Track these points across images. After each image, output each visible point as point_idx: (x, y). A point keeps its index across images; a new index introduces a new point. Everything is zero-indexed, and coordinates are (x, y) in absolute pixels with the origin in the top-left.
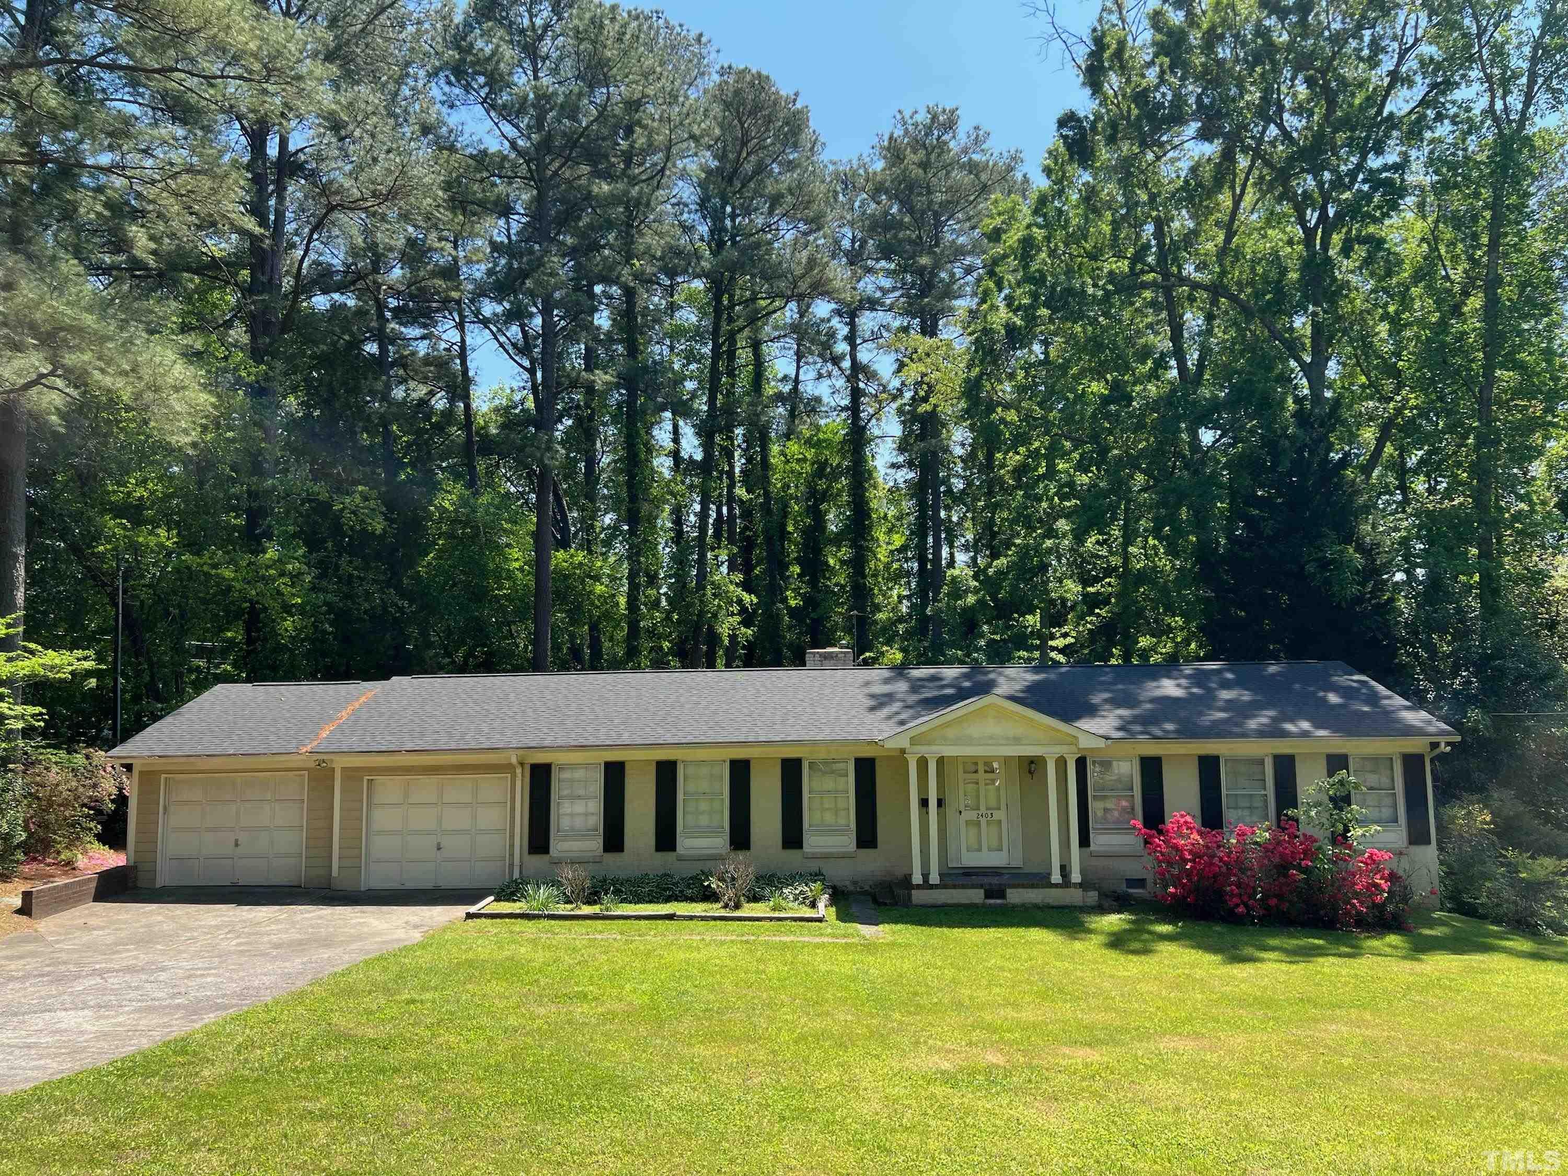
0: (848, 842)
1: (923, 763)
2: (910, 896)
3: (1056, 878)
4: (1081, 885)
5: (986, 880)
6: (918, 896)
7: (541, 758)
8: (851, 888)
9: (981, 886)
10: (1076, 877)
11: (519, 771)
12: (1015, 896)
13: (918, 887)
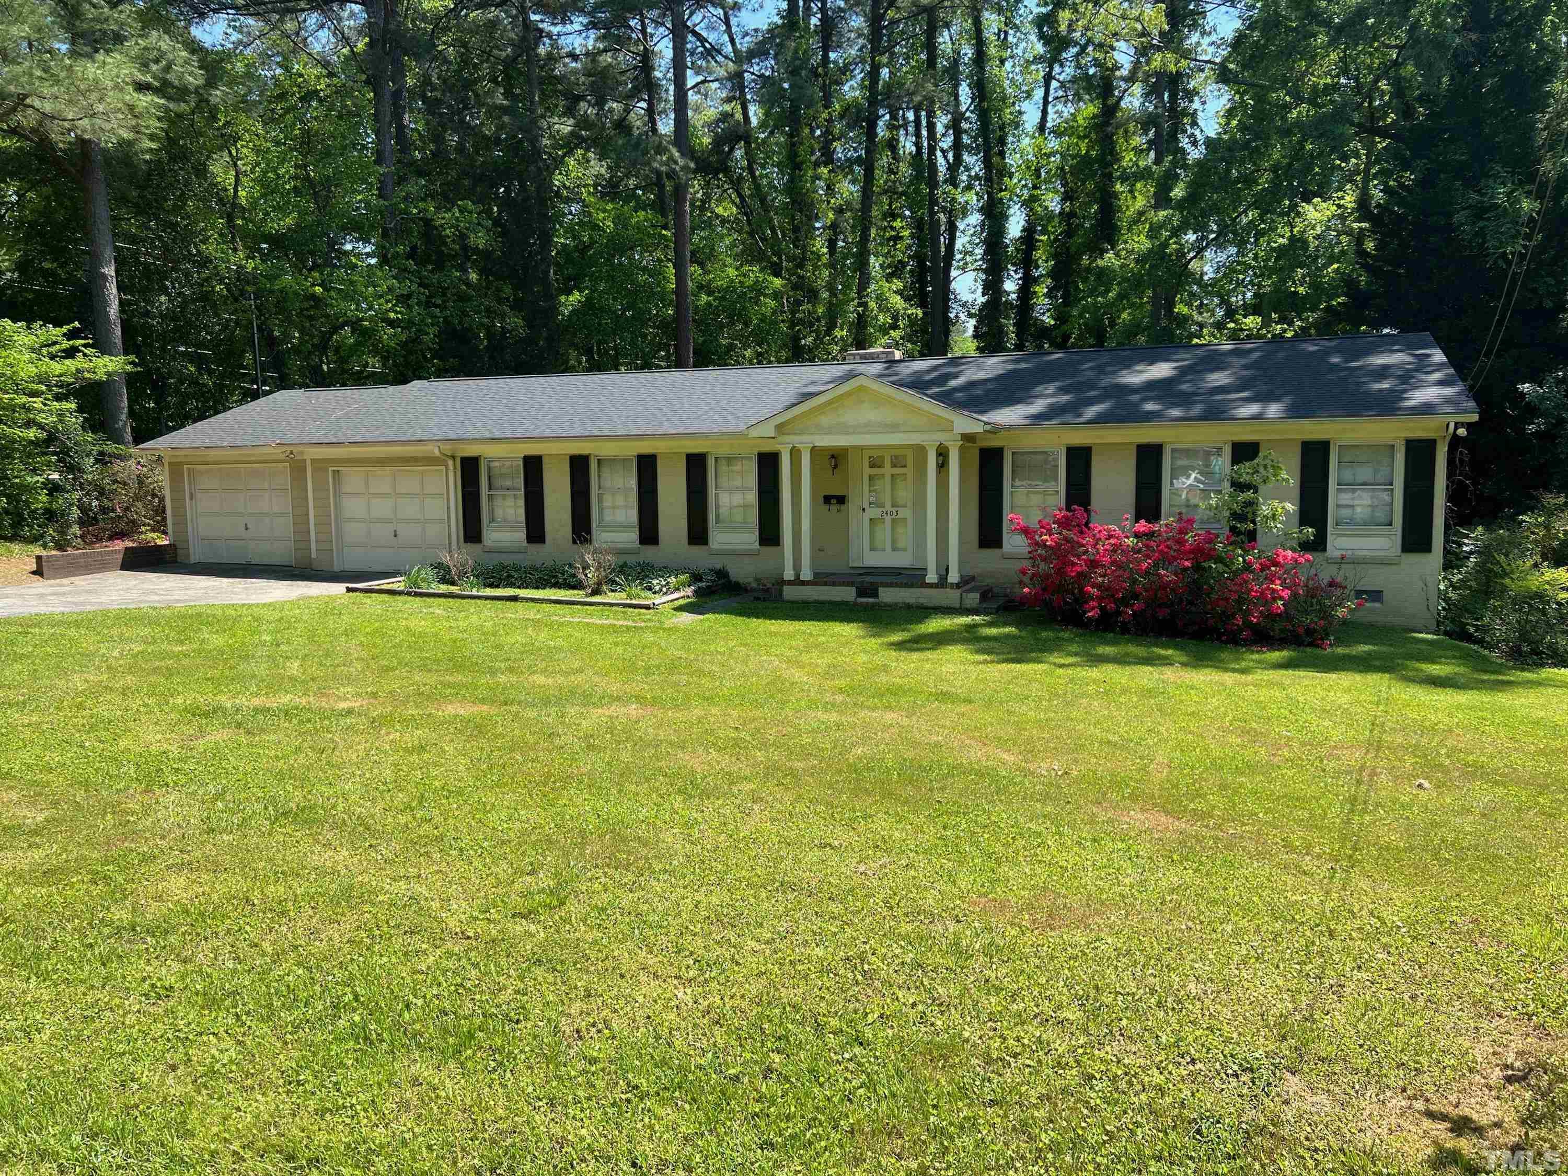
0: (749, 538)
1: (795, 453)
2: (781, 591)
3: (931, 577)
4: (958, 586)
5: (860, 579)
6: (789, 593)
7: (471, 451)
8: (754, 585)
9: (851, 584)
10: (954, 577)
11: (450, 463)
12: (887, 595)
13: (790, 583)
